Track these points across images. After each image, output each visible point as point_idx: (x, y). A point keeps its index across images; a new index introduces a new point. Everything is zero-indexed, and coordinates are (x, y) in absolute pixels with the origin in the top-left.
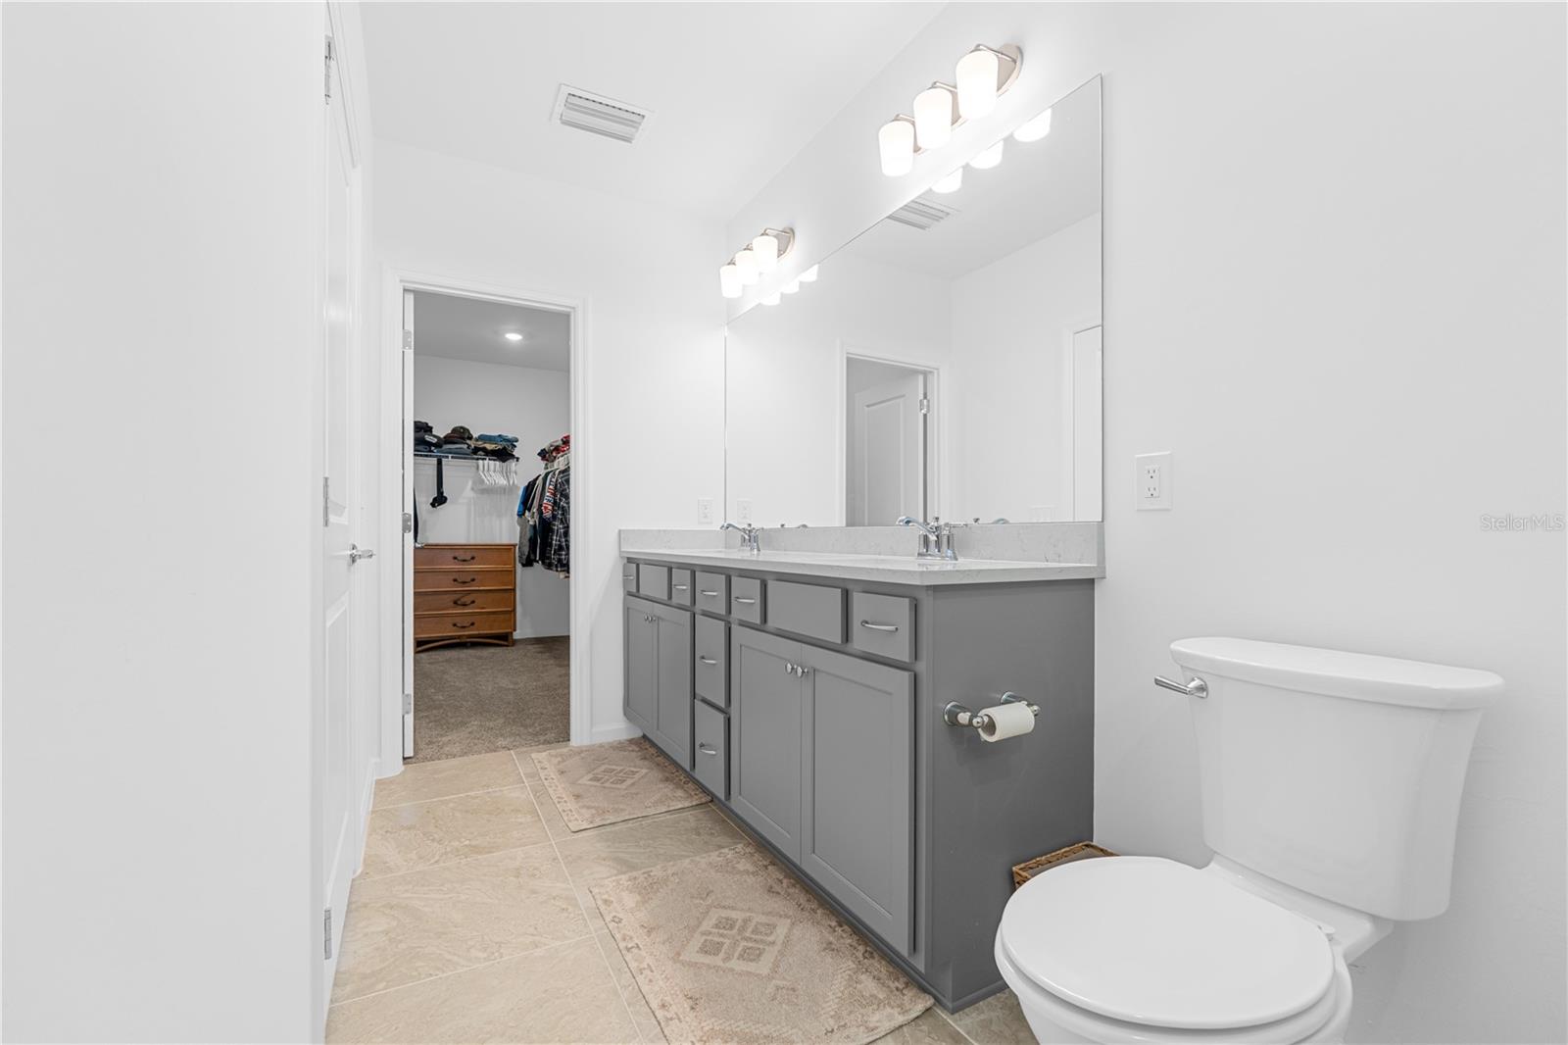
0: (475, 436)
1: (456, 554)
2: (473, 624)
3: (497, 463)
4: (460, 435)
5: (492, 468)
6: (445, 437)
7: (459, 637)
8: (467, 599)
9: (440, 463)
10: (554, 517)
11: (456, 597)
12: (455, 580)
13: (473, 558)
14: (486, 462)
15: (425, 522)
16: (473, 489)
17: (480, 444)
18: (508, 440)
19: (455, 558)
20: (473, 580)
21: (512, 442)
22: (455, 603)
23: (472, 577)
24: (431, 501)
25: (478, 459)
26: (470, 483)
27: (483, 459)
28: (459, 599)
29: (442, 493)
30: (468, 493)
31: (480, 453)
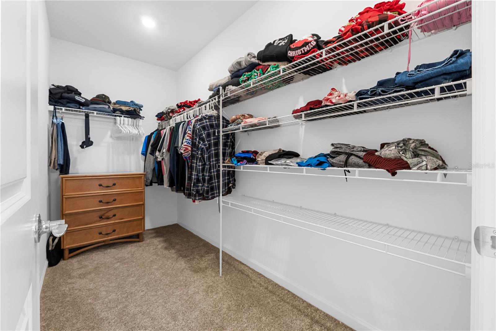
0: (113, 100)
1: (101, 182)
2: (114, 231)
3: (130, 119)
4: (102, 99)
5: (126, 122)
6: (91, 100)
7: (104, 241)
8: (110, 214)
9: (87, 116)
10: (193, 156)
11: (100, 213)
12: (101, 202)
13: (114, 185)
14: (122, 118)
15: (76, 159)
16: (111, 137)
17: (117, 106)
18: (136, 105)
19: (100, 185)
20: (115, 200)
21: (140, 107)
22: (101, 217)
23: (113, 199)
24: (81, 144)
25: (116, 116)
26: (109, 133)
27: (120, 116)
28: (103, 215)
29: (89, 138)
30: (108, 139)
31: (117, 112)
